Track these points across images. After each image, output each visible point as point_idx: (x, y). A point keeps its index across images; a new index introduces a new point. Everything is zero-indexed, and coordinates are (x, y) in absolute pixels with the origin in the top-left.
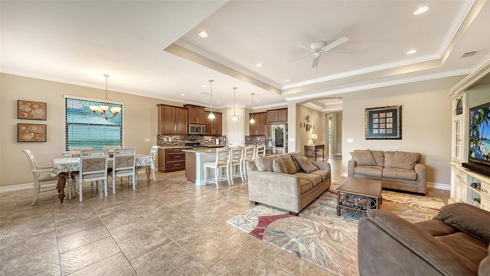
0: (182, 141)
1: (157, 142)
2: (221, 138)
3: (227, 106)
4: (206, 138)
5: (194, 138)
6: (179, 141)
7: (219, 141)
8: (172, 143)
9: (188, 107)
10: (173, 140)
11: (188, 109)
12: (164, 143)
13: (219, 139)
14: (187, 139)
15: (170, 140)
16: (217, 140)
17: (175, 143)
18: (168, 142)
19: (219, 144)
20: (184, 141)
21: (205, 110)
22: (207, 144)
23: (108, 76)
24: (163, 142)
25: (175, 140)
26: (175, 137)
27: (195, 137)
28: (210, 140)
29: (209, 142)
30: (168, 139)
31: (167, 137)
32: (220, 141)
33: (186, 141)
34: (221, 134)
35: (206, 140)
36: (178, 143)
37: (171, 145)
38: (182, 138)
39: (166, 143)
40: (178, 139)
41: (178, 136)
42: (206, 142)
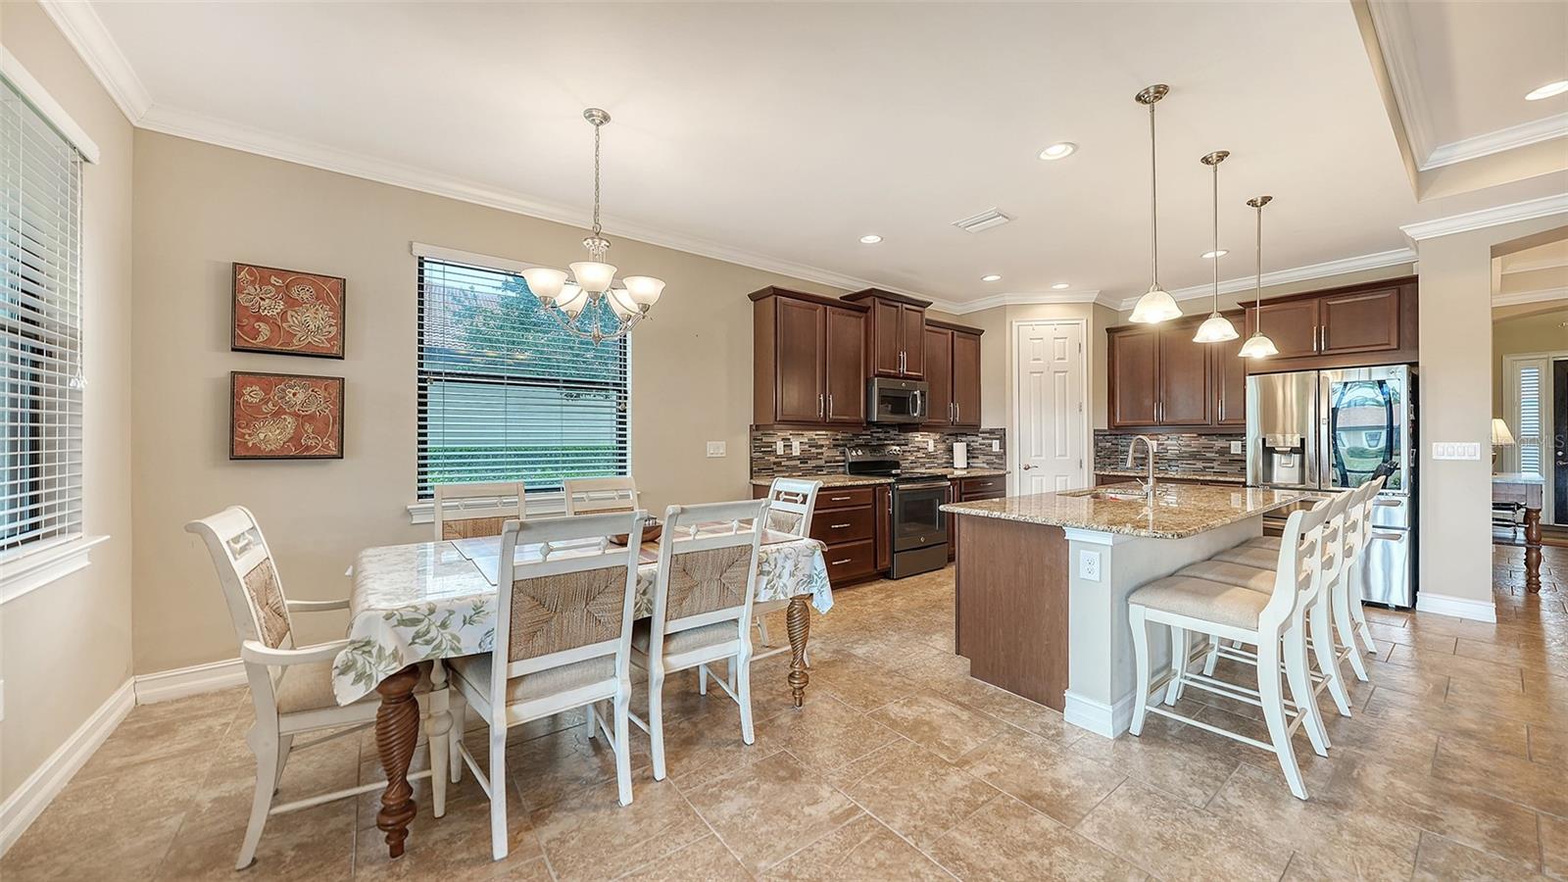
0: (836, 453)
1: (751, 458)
2: (978, 441)
3: (1009, 299)
4: (918, 438)
5: (879, 439)
6: (827, 453)
7: (968, 451)
8: (804, 461)
9: (868, 302)
10: (807, 446)
11: (864, 310)
12: (775, 463)
13: (968, 445)
14: (853, 444)
15: (796, 452)
16: (960, 449)
17: (812, 463)
18: (788, 458)
19: (968, 463)
20: (843, 453)
21: (927, 316)
22: (923, 465)
23: (606, 118)
24: (773, 459)
25: (813, 450)
26: (812, 434)
27: (882, 436)
28: (931, 448)
29: (929, 455)
30: (787, 445)
31: (787, 434)
32: (971, 454)
33: (854, 453)
34: (977, 423)
35: (919, 449)
36: (822, 462)
37: (799, 469)
38: (838, 440)
39: (781, 463)
40: (823, 446)
41: (824, 432)
42: (920, 455)
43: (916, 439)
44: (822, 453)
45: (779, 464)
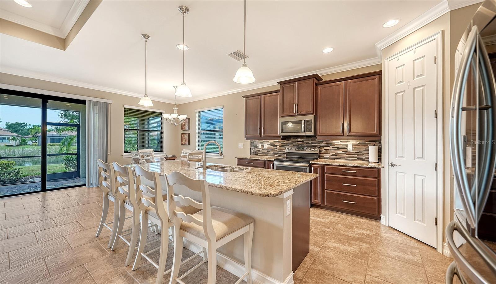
1: (251, 149)
4: (339, 143)
5: (308, 143)
8: (269, 150)
10: (270, 146)
12: (258, 151)
15: (265, 147)
16: (372, 150)
17: (272, 152)
18: (263, 149)
22: (342, 158)
24: (257, 149)
25: (273, 147)
26: (272, 141)
27: (310, 142)
28: (350, 147)
29: (348, 153)
30: (262, 145)
31: (262, 141)
33: (288, 149)
35: (339, 149)
36: (276, 152)
37: (267, 153)
38: (284, 143)
39: (260, 151)
40: (277, 146)
41: (277, 141)
42: (339, 152)
43: (336, 143)
44: (277, 148)
45: (259, 151)
